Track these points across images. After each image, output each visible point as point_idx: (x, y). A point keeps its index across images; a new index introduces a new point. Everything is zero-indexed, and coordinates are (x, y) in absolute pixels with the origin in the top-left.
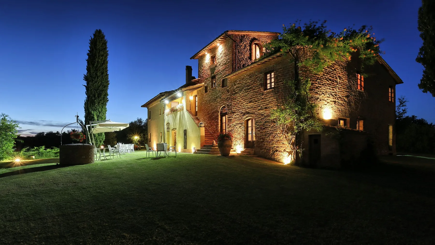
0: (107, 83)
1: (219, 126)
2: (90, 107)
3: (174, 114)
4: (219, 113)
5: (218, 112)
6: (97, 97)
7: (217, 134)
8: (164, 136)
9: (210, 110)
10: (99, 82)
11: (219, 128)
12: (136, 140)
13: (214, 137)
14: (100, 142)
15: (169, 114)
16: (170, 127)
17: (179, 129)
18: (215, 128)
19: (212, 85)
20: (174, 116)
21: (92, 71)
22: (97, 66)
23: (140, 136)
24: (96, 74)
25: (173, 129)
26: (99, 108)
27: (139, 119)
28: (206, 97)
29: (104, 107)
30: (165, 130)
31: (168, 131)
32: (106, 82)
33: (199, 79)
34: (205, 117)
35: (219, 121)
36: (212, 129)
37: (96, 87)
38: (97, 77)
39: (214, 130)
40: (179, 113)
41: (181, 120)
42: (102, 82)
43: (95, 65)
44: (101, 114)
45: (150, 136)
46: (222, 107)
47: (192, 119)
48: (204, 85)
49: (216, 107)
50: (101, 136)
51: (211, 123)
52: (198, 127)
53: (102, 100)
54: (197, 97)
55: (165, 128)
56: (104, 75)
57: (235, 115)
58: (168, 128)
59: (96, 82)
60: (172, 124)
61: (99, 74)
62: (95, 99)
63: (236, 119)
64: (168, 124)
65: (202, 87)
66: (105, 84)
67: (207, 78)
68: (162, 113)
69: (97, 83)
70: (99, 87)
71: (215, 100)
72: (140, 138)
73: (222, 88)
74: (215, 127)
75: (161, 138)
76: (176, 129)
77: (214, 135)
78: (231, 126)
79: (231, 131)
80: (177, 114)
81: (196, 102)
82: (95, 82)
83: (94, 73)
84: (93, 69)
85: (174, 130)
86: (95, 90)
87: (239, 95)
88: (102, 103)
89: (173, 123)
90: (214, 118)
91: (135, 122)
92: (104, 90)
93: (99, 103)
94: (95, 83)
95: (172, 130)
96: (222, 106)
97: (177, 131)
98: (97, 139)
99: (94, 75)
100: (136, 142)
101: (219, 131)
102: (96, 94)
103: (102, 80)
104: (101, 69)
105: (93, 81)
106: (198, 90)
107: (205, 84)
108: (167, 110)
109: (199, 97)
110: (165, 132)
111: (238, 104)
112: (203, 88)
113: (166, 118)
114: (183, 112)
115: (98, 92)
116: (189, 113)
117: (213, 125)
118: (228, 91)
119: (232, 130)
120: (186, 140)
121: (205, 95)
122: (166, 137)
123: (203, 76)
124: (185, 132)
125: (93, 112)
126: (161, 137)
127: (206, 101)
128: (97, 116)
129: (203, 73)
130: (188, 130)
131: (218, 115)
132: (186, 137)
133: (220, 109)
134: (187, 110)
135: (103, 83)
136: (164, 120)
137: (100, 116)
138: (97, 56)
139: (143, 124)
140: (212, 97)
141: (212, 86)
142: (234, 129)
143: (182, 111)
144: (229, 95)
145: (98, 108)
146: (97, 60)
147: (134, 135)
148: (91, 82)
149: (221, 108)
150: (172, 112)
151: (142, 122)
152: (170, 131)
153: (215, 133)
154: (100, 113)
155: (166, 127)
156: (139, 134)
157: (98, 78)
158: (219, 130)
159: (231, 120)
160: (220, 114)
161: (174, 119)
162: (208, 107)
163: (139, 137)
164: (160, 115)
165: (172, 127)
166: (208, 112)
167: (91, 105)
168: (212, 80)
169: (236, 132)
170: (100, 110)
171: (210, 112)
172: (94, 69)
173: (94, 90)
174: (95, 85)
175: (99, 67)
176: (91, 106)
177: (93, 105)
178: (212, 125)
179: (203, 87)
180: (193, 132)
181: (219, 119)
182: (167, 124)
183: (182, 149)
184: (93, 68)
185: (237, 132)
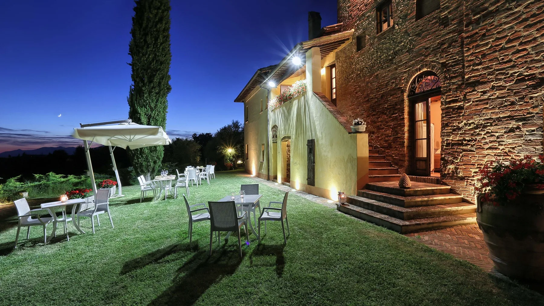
0: (164, 57)
1: (406, 129)
2: (136, 101)
3: (286, 107)
4: (406, 95)
5: (403, 92)
6: (146, 83)
7: (396, 150)
8: (268, 152)
9: (372, 90)
10: (149, 55)
11: (406, 135)
12: (229, 155)
13: (388, 158)
14: (155, 162)
15: (275, 109)
16: (278, 134)
17: (296, 138)
18: (390, 136)
19: (379, 28)
20: (286, 111)
21: (138, 36)
22: (147, 26)
23: (236, 148)
24: (145, 41)
25: (284, 138)
26: (151, 101)
27: (235, 122)
28: (361, 61)
29: (160, 99)
30: (270, 139)
31: (275, 142)
32: (163, 55)
33: (341, 25)
34: (358, 110)
35: (406, 116)
36: (378, 137)
37: (145, 64)
38: (146, 46)
39: (386, 141)
40: (295, 103)
41: (300, 118)
42: (156, 55)
43: (144, 25)
44: (155, 113)
45: (248, 150)
46: (416, 75)
47: (331, 112)
48: (354, 34)
49: (393, 79)
50: (156, 152)
51: (375, 122)
52: (349, 133)
53: (155, 87)
54: (334, 70)
55: (270, 136)
56: (159, 41)
57: (484, 93)
58: (275, 136)
59: (145, 55)
60: (282, 128)
61: (149, 39)
62: (144, 85)
63: (487, 103)
64: (275, 127)
65: (348, 39)
66: (162, 59)
67: (363, 15)
68: (264, 108)
69: (147, 56)
70: (151, 64)
71: (391, 60)
72: (236, 151)
73: (416, 20)
74: (389, 132)
75: (263, 155)
76: (289, 138)
77: (388, 152)
78: (459, 129)
79: (462, 144)
80: (292, 106)
81: (331, 79)
82: (143, 55)
83: (141, 38)
84: (140, 32)
85: (287, 139)
86: (145, 70)
87: (507, 17)
88: (157, 93)
89: (285, 126)
90: (388, 109)
91: (229, 126)
92: (160, 69)
93: (150, 92)
94: (142, 57)
95: (282, 139)
96: (419, 73)
97: (291, 141)
98: (147, 159)
99: (142, 42)
100: (230, 158)
101: (406, 144)
102: (146, 76)
103: (155, 50)
104: (154, 31)
105: (139, 52)
106: (336, 50)
107: (356, 30)
108: (273, 101)
109: (340, 64)
110: (270, 143)
111: (503, 49)
112: (351, 43)
113: (271, 115)
114: (305, 98)
115: (148, 73)
116: (321, 100)
117: (383, 129)
118: (445, 22)
119: (465, 140)
120: (314, 166)
121: (358, 58)
122: (271, 153)
123: (350, 16)
124: (311, 145)
125: (139, 110)
126: (263, 152)
127: (361, 71)
128: (147, 115)
129: (349, 7)
130: (318, 141)
131: (403, 100)
132: (312, 158)
133: (407, 82)
134: (316, 93)
135: (158, 56)
136: (267, 121)
137: (153, 117)
138: (147, 8)
139: (240, 129)
140: (380, 57)
141: (377, 29)
142: (478, 138)
143: (303, 98)
144: (450, 33)
145: (149, 101)
146: (146, 14)
147: (228, 146)
148: (137, 55)
149: (414, 77)
150: (282, 103)
151: (238, 127)
152: (279, 141)
153: (389, 147)
154: (152, 110)
155: (270, 134)
156: (234, 146)
157: (148, 47)
158: (406, 141)
159: (461, 108)
160: (408, 96)
161: (287, 117)
162: (368, 83)
163: (234, 150)
164: (262, 112)
165: (281, 133)
166: (368, 95)
167: (138, 96)
168: (379, 13)
169: (487, 146)
170: (153, 105)
171: (372, 96)
172: (142, 33)
173: (141, 69)
174: (144, 60)
175: (150, 28)
176: (137, 98)
177: (141, 97)
178: (379, 128)
179: (350, 41)
180: (331, 145)
181: (406, 109)
182: (273, 128)
183: (303, 185)
184: (140, 30)
185: (490, 148)
